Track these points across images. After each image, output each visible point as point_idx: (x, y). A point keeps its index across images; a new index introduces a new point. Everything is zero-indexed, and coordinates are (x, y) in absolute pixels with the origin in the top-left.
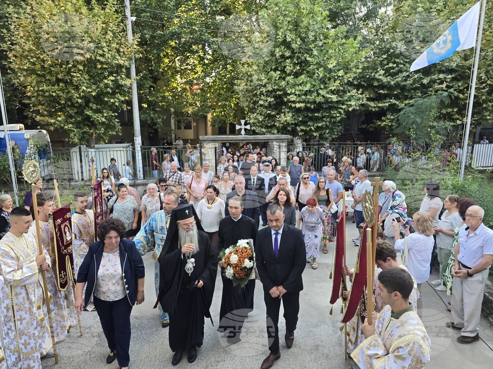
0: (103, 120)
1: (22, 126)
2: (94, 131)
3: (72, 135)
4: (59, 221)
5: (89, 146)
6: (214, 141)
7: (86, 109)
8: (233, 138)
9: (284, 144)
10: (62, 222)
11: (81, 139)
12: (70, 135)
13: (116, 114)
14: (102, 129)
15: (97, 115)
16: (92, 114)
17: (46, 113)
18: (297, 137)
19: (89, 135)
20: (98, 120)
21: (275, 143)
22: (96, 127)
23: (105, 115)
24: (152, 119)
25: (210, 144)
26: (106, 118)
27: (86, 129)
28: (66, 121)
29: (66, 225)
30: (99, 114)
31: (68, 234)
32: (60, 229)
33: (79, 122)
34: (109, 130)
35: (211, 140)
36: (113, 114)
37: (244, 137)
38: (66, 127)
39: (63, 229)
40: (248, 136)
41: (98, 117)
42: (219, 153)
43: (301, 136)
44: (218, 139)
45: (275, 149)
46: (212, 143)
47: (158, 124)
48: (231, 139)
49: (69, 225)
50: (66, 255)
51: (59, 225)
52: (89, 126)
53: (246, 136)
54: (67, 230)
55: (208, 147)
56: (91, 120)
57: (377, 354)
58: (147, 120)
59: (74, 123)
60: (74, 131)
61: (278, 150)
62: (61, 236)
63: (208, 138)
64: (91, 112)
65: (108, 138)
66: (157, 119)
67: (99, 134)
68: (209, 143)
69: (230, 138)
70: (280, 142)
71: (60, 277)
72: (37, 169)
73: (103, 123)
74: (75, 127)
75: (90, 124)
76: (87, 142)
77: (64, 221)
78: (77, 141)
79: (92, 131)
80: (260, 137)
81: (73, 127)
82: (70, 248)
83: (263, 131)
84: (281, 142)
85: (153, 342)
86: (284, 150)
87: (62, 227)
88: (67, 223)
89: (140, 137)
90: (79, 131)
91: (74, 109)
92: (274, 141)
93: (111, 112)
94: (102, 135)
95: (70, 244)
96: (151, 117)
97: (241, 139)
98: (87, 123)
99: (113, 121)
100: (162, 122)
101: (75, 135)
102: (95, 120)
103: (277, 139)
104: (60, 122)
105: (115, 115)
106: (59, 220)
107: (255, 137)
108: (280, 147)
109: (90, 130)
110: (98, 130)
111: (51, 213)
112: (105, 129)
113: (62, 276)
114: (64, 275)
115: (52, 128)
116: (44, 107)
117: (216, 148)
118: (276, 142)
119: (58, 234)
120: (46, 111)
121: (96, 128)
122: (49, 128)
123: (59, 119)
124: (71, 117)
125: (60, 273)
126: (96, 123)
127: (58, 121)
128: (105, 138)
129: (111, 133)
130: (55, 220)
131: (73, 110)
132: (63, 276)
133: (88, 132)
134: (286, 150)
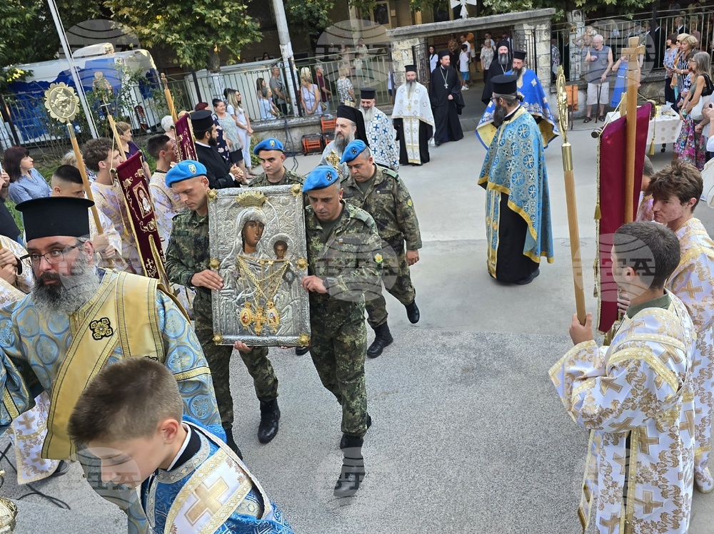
0: (225, 19)
1: (109, 45)
2: (214, 43)
3: (179, 52)
4: (129, 181)
5: (210, 68)
6: (410, 35)
7: (195, 3)
8: (444, 25)
9: (544, 27)
10: (134, 183)
11: (196, 58)
12: (176, 52)
13: (246, 7)
14: (228, 37)
15: (213, 12)
16: (205, 11)
17: (136, 19)
18: (574, 11)
19: (208, 50)
20: (216, 21)
21: (526, 27)
22: (218, 35)
23: (228, 10)
24: (310, 12)
25: (405, 42)
26: (229, 16)
27: (201, 40)
28: (169, 30)
29: (140, 189)
30: (216, 10)
31: (145, 201)
32: (132, 195)
33: (189, 29)
34: (238, 37)
35: (405, 35)
36: (240, 8)
37: (465, 22)
38: (169, 40)
39: (136, 194)
40: (474, 19)
41: (215, 16)
42: (422, 57)
43: (580, 7)
44: (418, 31)
45: (527, 38)
46: (408, 41)
47: (322, 19)
48: (443, 28)
49: (143, 188)
50: (148, 233)
51: (130, 188)
52: (205, 35)
53: (470, 19)
54: (142, 195)
55: (402, 48)
56: (206, 22)
57: (582, 373)
58: (300, 14)
59: (181, 32)
60: (181, 45)
61: (532, 40)
62: (135, 204)
63: (399, 31)
64: (203, 7)
65: (239, 51)
66: (318, 10)
67: (224, 46)
68: (403, 40)
69: (440, 25)
70: (535, 24)
71: (146, 268)
72: (73, 98)
73: (226, 26)
74: (183, 37)
75: (206, 30)
76: (207, 62)
77: (136, 181)
78: (188, 62)
79: (211, 43)
80: (496, 18)
81: (180, 39)
82: (152, 223)
83: (506, 7)
84: (538, 23)
85: (290, 365)
86: (544, 39)
87: (135, 190)
88: (140, 185)
89: (290, 44)
90: (189, 45)
91: (177, 6)
92: (524, 22)
93: (236, 4)
94: (228, 47)
95: (151, 216)
96: (307, 8)
97: (461, 25)
98: (200, 29)
99: (242, 19)
100: (327, 15)
101: (184, 52)
102: (212, 22)
103: (530, 18)
104: (158, 31)
105: (243, 9)
106: (127, 180)
107: (486, 20)
108: (534, 33)
109: (208, 40)
110: (221, 39)
111: (115, 170)
112: (232, 36)
113: (149, 266)
114: (151, 264)
115: (150, 44)
116: (132, 9)
117: (413, 48)
118: (529, 24)
119: (131, 202)
120: (136, 15)
121: (218, 37)
122: (145, 44)
123: (156, 26)
124: (175, 21)
125: (146, 262)
126: (214, 26)
127: (154, 29)
128: (234, 52)
129: (242, 42)
130: (122, 179)
131: (175, 8)
132: (151, 267)
133: (206, 45)
134: (549, 38)
